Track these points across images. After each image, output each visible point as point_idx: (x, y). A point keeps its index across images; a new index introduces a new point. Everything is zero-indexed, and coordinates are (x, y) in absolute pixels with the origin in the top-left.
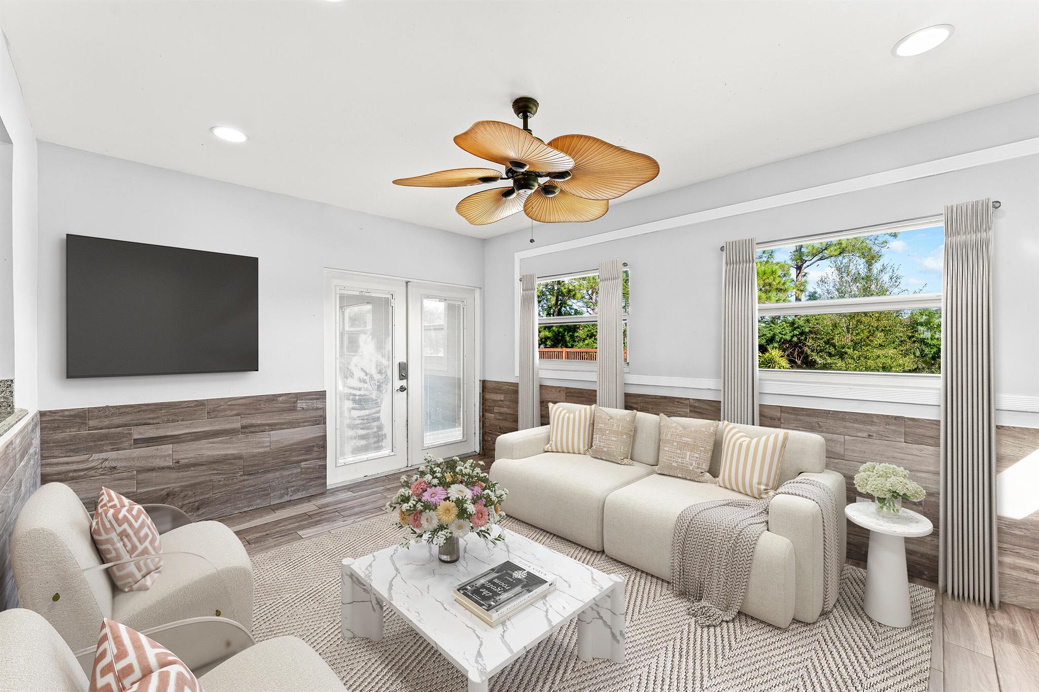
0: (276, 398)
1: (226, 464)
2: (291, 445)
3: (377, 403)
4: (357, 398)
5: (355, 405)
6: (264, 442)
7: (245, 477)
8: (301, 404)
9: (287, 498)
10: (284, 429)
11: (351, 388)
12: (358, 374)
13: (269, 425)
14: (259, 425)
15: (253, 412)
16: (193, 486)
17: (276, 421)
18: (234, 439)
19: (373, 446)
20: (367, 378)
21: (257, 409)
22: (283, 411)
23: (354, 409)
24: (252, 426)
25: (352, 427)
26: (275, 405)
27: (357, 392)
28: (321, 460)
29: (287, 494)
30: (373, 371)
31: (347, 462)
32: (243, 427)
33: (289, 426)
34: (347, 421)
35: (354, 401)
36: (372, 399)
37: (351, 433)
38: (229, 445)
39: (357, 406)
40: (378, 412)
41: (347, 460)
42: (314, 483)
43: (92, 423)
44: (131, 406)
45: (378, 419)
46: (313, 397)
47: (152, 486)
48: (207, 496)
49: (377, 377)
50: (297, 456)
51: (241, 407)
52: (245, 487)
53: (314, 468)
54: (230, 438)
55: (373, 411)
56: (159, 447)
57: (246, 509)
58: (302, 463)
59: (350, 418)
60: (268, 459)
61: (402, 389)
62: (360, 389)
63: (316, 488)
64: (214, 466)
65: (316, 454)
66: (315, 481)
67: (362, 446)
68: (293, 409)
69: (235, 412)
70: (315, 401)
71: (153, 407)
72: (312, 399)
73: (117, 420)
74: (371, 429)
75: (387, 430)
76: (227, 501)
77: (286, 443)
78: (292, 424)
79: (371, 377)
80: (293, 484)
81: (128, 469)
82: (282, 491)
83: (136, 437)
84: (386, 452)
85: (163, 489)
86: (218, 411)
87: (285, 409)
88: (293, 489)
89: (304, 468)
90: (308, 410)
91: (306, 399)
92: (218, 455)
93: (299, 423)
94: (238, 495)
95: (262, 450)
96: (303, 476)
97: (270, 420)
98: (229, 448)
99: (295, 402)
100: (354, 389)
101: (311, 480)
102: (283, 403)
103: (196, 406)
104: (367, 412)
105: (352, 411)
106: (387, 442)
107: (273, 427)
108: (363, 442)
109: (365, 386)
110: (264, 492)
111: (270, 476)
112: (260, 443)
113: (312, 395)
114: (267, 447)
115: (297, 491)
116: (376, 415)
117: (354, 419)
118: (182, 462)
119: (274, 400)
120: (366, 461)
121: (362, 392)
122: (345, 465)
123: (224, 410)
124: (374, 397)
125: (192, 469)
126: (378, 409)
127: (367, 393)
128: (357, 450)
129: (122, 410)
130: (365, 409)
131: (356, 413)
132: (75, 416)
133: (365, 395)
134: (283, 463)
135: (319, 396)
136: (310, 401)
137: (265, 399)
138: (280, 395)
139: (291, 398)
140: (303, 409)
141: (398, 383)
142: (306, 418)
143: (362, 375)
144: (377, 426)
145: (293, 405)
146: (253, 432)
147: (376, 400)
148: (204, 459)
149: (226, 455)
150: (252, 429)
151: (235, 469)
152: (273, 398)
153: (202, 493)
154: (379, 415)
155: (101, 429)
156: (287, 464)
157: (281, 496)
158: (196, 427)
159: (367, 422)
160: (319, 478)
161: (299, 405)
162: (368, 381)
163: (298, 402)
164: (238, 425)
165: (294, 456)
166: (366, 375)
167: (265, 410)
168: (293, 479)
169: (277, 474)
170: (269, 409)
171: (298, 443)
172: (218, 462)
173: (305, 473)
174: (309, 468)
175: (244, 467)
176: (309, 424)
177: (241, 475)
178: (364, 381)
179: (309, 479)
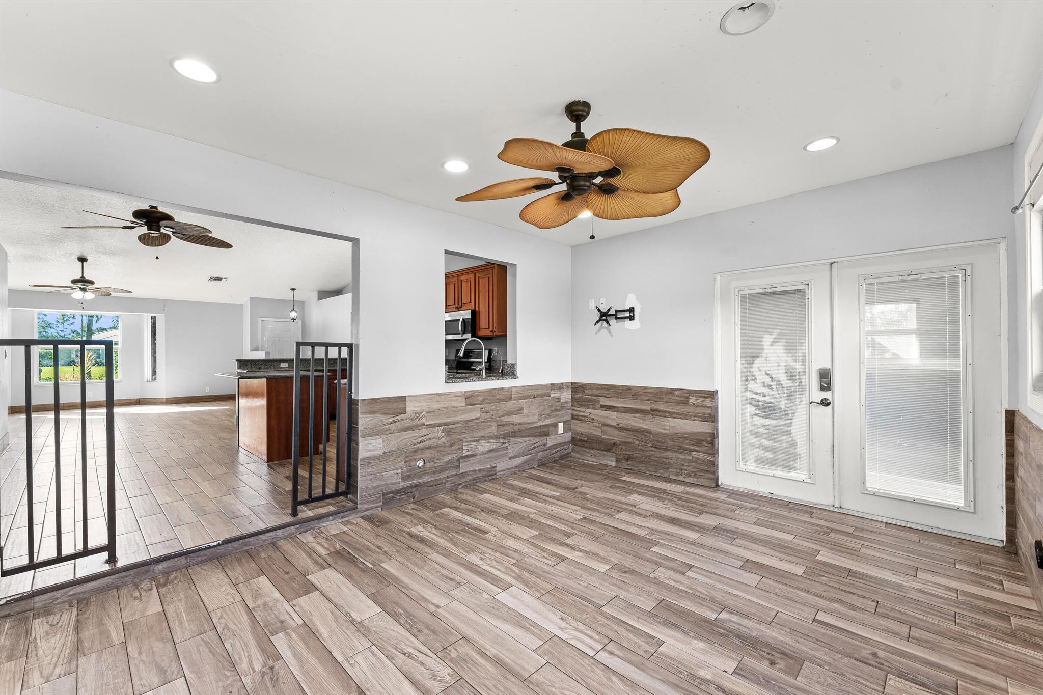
0: (673, 392)
1: (642, 435)
2: (684, 434)
3: (787, 415)
4: (761, 404)
5: (757, 412)
6: (664, 425)
7: (654, 449)
8: (692, 400)
9: (681, 478)
10: (679, 418)
11: (753, 392)
12: (762, 378)
13: (669, 413)
14: (662, 411)
15: (658, 400)
16: (625, 443)
17: (673, 411)
18: (647, 418)
19: (781, 463)
20: (773, 384)
21: (660, 398)
22: (678, 403)
23: (757, 415)
24: (657, 411)
25: (757, 435)
26: (673, 397)
27: (761, 398)
28: (710, 455)
29: (681, 475)
30: (783, 378)
31: (749, 469)
32: (652, 410)
33: (683, 417)
34: (750, 427)
35: (757, 406)
36: (780, 408)
37: (753, 440)
38: (644, 422)
39: (761, 413)
40: (790, 425)
41: (748, 468)
42: (703, 474)
43: (586, 391)
44: (599, 385)
45: (789, 433)
46: (703, 395)
47: (607, 435)
48: (632, 453)
49: (786, 383)
50: (688, 445)
51: (651, 395)
52: (653, 456)
53: (703, 461)
54: (644, 417)
55: (782, 422)
56: (610, 412)
57: (653, 473)
58: (693, 453)
59: (752, 424)
60: (667, 440)
61: (825, 403)
62: (764, 395)
63: (705, 480)
64: (636, 434)
65: (705, 448)
66: (704, 473)
67: (767, 458)
68: (686, 403)
69: (647, 398)
70: (704, 399)
71: (608, 387)
72: (701, 397)
73: (595, 392)
74: (779, 442)
75: (802, 449)
76: (642, 462)
77: (680, 431)
78: (685, 416)
79: (779, 384)
80: (686, 468)
81: (598, 421)
82: (678, 471)
83: (601, 403)
84: (800, 475)
85: (612, 440)
86: (638, 395)
87: (680, 402)
88: (686, 472)
89: (695, 457)
90: (698, 406)
91: (696, 396)
92: (638, 427)
93: (691, 416)
94: (649, 460)
95: (664, 431)
96: (694, 464)
97: (669, 409)
98: (643, 423)
99: (688, 397)
100: (757, 393)
101: (702, 471)
102: (678, 397)
103: (627, 390)
104: (773, 422)
105: (756, 418)
106: (802, 463)
107: (671, 415)
108: (769, 455)
109: (771, 392)
110: (665, 466)
111: (669, 454)
112: (663, 425)
113: (701, 393)
114: (667, 430)
115: (688, 475)
116: (786, 428)
117: (757, 426)
118: (620, 425)
119: (671, 393)
120: (771, 476)
121: (767, 399)
122: (745, 471)
123: (641, 395)
124: (782, 406)
125: (625, 431)
126: (788, 421)
127: (773, 400)
128: (760, 461)
129: (596, 387)
130: (772, 418)
131: (760, 421)
132: (581, 387)
133: (770, 403)
134: (678, 447)
135: (707, 395)
136: (700, 399)
137: (665, 391)
138: (677, 390)
139: (684, 393)
140: (694, 404)
141: (820, 396)
142: (696, 413)
143: (768, 380)
144: (787, 443)
145: (686, 399)
146: (658, 416)
147: (785, 410)
148: (630, 427)
149: (642, 428)
150: (658, 413)
151: (647, 440)
152: (671, 391)
153: (630, 450)
154: (789, 429)
155: (589, 395)
156: (680, 449)
157: (677, 475)
158: (626, 404)
159: (773, 434)
160: (708, 471)
161: (691, 401)
162: (774, 387)
163: (690, 397)
164: (648, 408)
165: (687, 444)
166: (772, 380)
167: (665, 400)
168: (686, 464)
169: (674, 455)
170: (668, 400)
171: (690, 434)
172: (638, 432)
173: (696, 462)
174: (699, 459)
175: (653, 440)
176: (699, 419)
177: (651, 446)
178: (770, 387)
179: (699, 469)
